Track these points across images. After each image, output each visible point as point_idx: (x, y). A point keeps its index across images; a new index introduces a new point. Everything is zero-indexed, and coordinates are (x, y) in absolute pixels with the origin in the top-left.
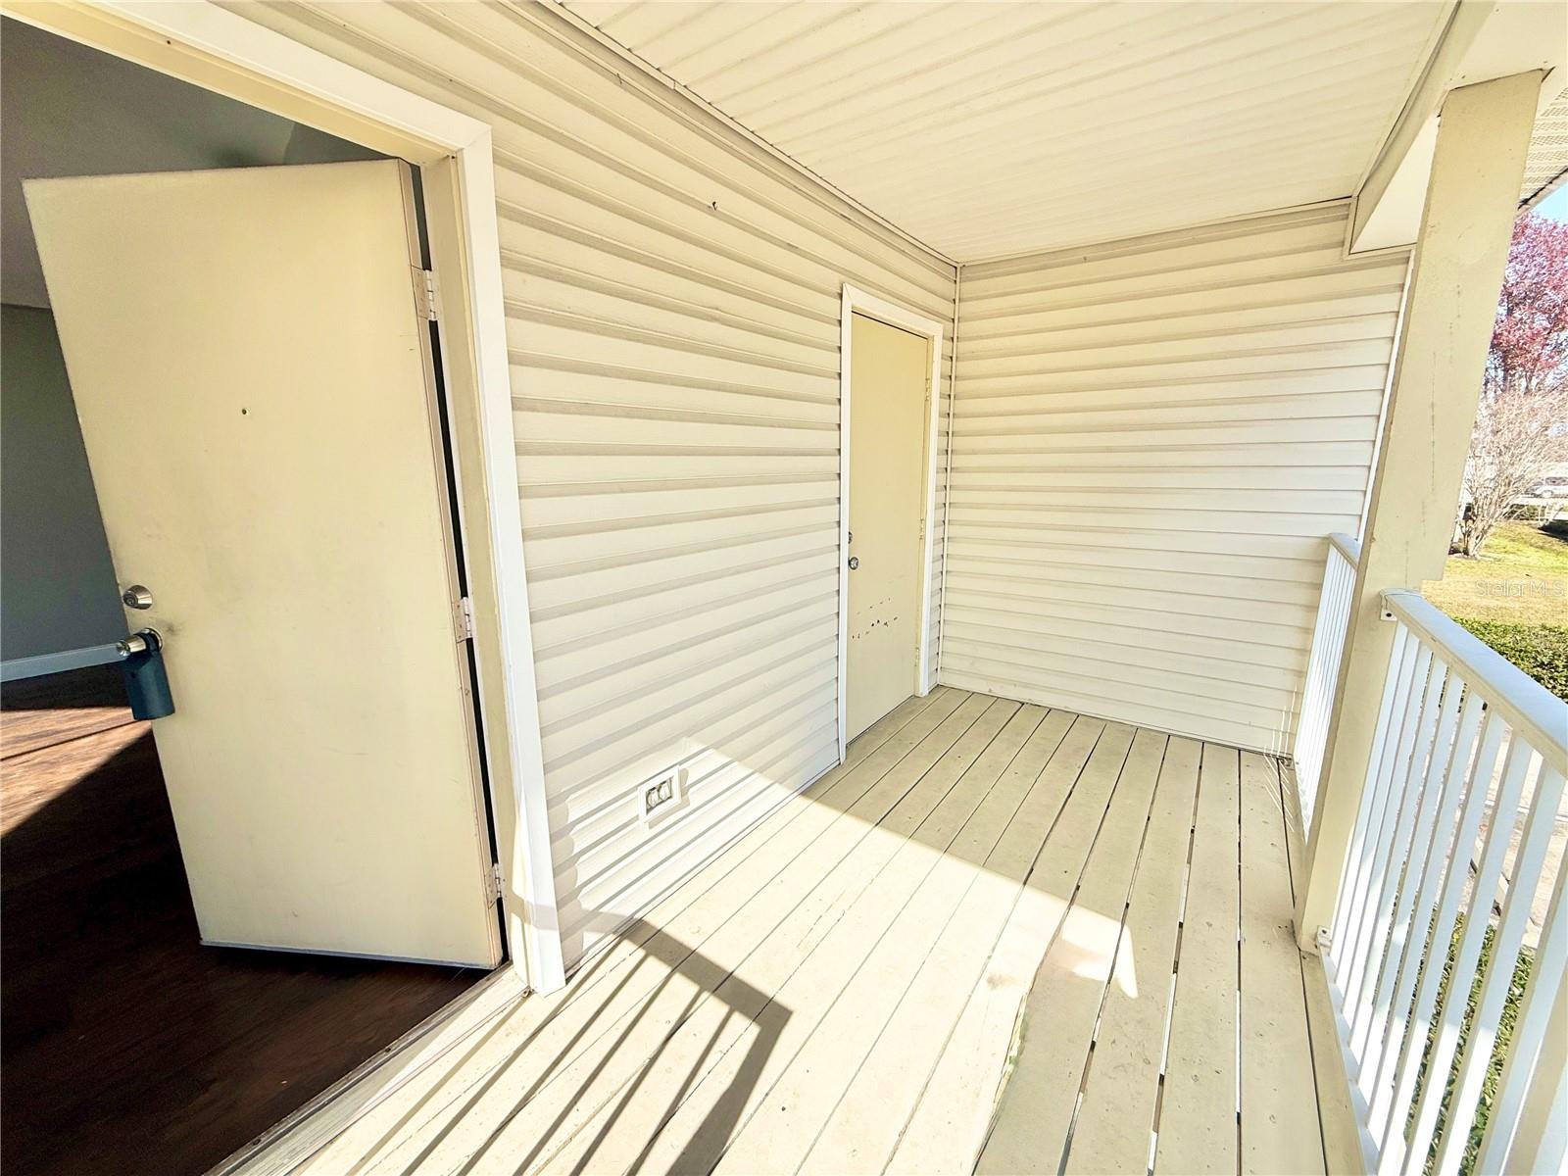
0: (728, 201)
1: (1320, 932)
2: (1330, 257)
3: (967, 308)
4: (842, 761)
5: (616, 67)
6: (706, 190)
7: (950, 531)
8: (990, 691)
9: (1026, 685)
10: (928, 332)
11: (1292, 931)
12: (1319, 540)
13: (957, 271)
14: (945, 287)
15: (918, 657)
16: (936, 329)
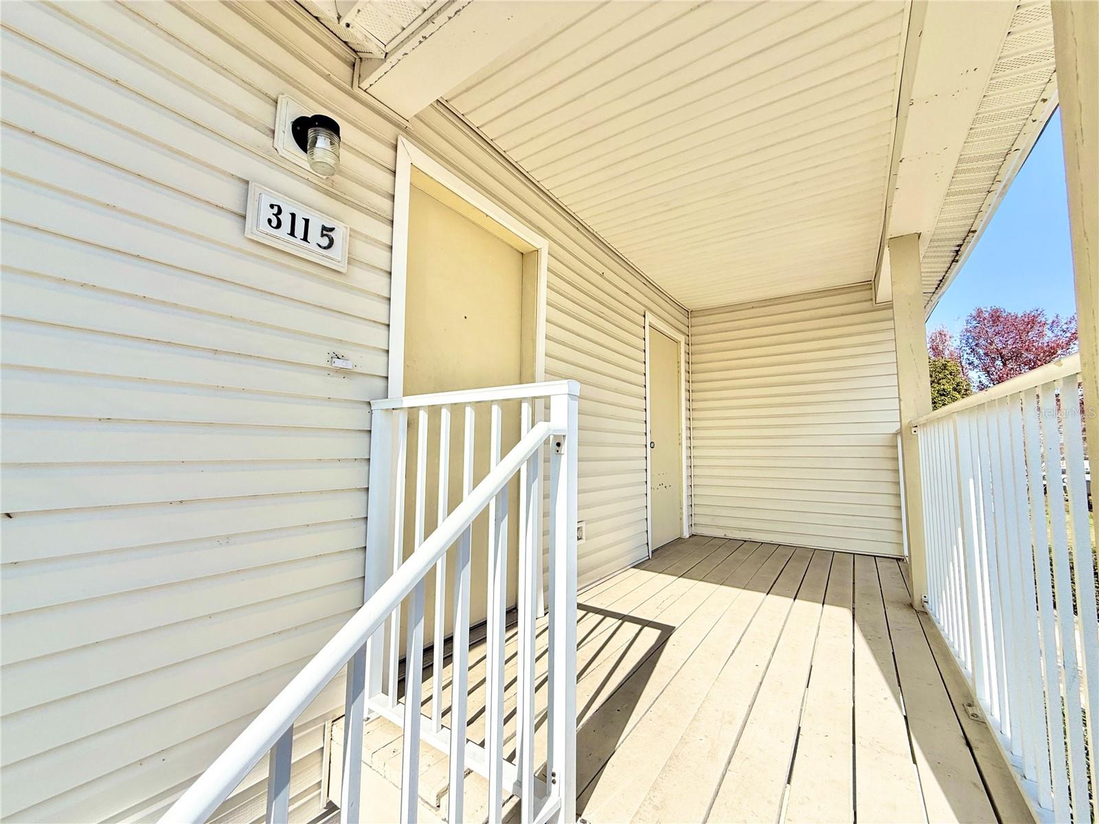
0: (608, 274)
1: (923, 597)
2: (867, 305)
3: (694, 330)
4: (650, 556)
5: (577, 225)
6: (601, 269)
7: (694, 443)
8: (725, 535)
9: (746, 530)
10: (678, 339)
11: (911, 606)
12: (891, 435)
13: (689, 313)
14: (685, 320)
15: (682, 514)
16: (682, 338)
